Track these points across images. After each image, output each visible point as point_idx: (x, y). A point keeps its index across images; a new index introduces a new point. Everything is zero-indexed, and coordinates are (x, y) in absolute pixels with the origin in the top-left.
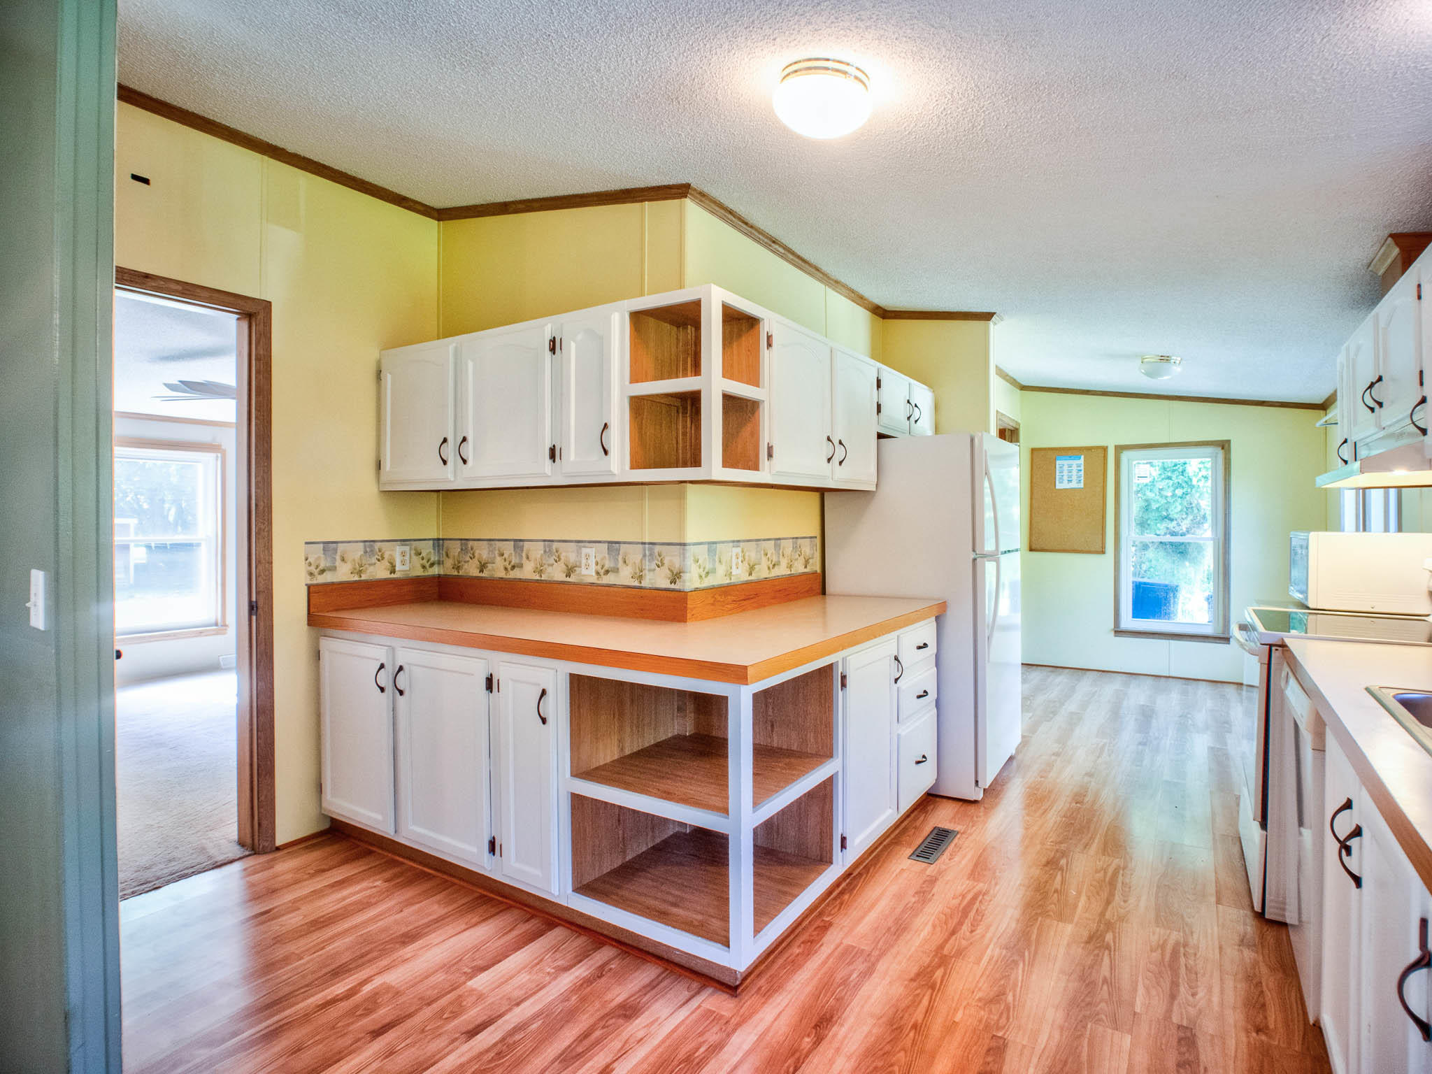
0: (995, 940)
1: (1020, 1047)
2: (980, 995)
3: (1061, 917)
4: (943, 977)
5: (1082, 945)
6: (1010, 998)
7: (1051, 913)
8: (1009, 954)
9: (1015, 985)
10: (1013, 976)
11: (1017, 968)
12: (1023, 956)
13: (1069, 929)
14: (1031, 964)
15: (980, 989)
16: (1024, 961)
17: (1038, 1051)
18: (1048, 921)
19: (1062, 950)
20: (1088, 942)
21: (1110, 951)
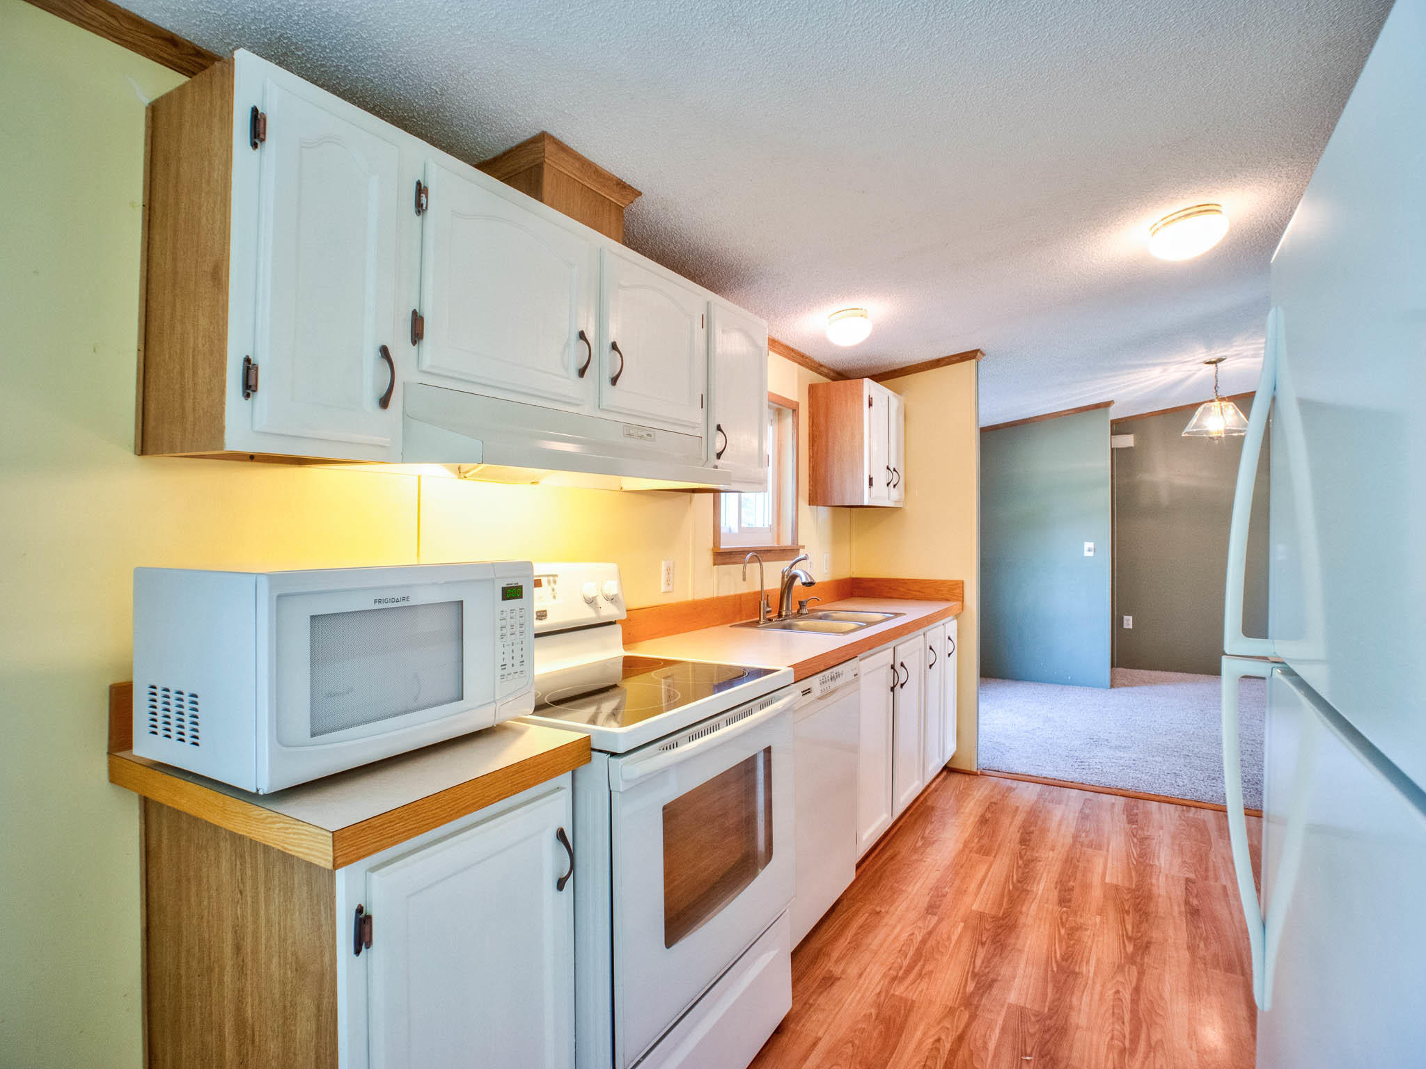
0: (1090, 982)
1: (1049, 902)
2: (1088, 933)
3: (1021, 1013)
4: (1125, 947)
5: (1000, 978)
6: (1063, 931)
7: (1033, 1019)
8: (1072, 966)
9: (1060, 941)
10: (1064, 946)
11: (1061, 954)
12: (1058, 965)
13: (1013, 998)
14: (1048, 958)
15: (1089, 937)
16: (1056, 962)
17: (1037, 901)
18: (1036, 1007)
19: (1020, 972)
20: (994, 981)
21: (973, 971)
